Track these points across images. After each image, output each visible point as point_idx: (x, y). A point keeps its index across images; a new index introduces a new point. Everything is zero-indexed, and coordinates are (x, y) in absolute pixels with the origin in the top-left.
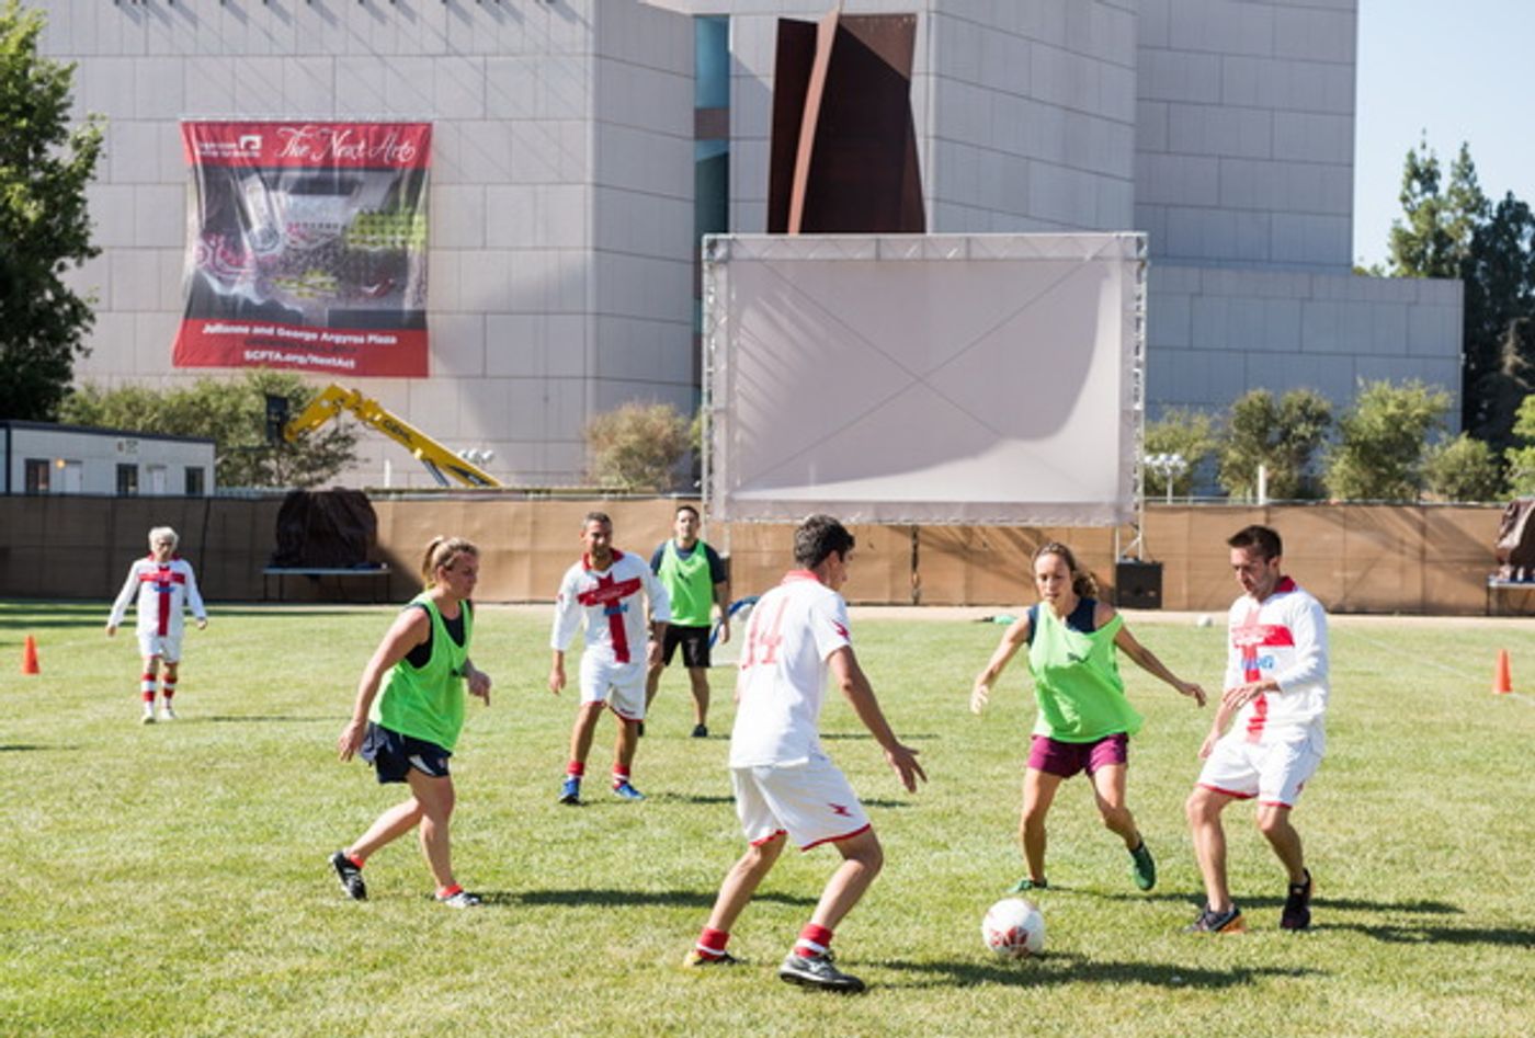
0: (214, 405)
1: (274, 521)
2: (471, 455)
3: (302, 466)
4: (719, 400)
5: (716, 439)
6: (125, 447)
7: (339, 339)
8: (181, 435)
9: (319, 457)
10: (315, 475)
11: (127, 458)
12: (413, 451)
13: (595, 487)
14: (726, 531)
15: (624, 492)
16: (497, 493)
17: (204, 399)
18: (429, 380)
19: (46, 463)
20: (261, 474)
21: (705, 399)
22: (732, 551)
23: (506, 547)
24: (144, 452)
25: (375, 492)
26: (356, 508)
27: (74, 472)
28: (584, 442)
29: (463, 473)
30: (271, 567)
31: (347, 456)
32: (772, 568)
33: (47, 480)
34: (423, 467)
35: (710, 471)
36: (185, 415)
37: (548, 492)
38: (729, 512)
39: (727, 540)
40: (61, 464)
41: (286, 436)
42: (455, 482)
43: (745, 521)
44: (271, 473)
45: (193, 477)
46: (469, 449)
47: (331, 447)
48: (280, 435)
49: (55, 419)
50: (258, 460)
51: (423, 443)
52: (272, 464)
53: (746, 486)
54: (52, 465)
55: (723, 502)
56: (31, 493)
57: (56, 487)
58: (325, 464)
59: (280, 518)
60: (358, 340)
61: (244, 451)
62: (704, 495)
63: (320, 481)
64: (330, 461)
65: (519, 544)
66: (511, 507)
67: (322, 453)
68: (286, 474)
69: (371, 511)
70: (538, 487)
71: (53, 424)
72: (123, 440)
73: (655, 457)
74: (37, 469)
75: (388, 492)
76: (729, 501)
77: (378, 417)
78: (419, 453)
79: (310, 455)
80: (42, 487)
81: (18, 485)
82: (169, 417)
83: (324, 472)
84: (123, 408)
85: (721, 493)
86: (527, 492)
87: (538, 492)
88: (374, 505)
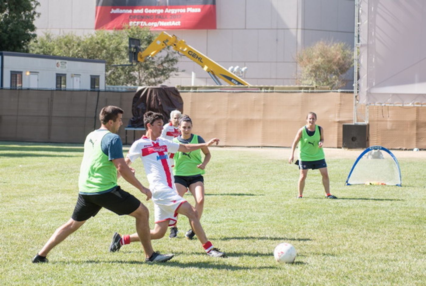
0: (108, 43)
1: (131, 102)
2: (236, 69)
3: (151, 74)
4: (364, 39)
5: (362, 61)
6: (60, 64)
7: (173, 11)
8: (92, 59)
9: (159, 70)
10: (158, 79)
11: (61, 71)
12: (203, 67)
13: (297, 86)
14: (367, 110)
15: (313, 88)
16: (246, 89)
17: (103, 41)
18: (216, 30)
19: (21, 73)
20: (131, 79)
21: (356, 39)
22: (369, 121)
23: (250, 117)
24: (69, 68)
25: (183, 88)
26: (172, 96)
27: (34, 77)
28: (297, 63)
29: (229, 78)
30: (129, 127)
31: (173, 70)
32: (392, 130)
33: (21, 82)
34: (208, 75)
35: (359, 78)
36: (93, 49)
37: (273, 88)
38: (368, 100)
39: (367, 115)
40: (28, 73)
41: (139, 59)
42: (225, 84)
43: (377, 104)
44: (136, 78)
45: (94, 80)
46: (234, 67)
47: (165, 65)
48: (136, 59)
49: (27, 51)
50: (130, 71)
51: (209, 63)
52: (136, 74)
53: (378, 85)
54: (23, 74)
55: (365, 94)
56: (13, 88)
57: (25, 85)
58: (163, 74)
59: (134, 101)
60: (183, 11)
61: (123, 67)
62: (355, 90)
63: (160, 82)
64: (164, 73)
65: (257, 116)
66: (253, 96)
67: (162, 68)
68: (143, 79)
69: (180, 97)
70: (266, 86)
71: (26, 53)
72: (59, 61)
73: (333, 70)
74: (16, 75)
75: (189, 88)
76: (369, 93)
77: (185, 49)
78: (206, 68)
79: (155, 69)
80: (18, 85)
81: (7, 84)
82: (86, 50)
83: (162, 77)
84: (63, 45)
85: (364, 89)
86: (261, 88)
87: (267, 88)
88: (182, 95)
